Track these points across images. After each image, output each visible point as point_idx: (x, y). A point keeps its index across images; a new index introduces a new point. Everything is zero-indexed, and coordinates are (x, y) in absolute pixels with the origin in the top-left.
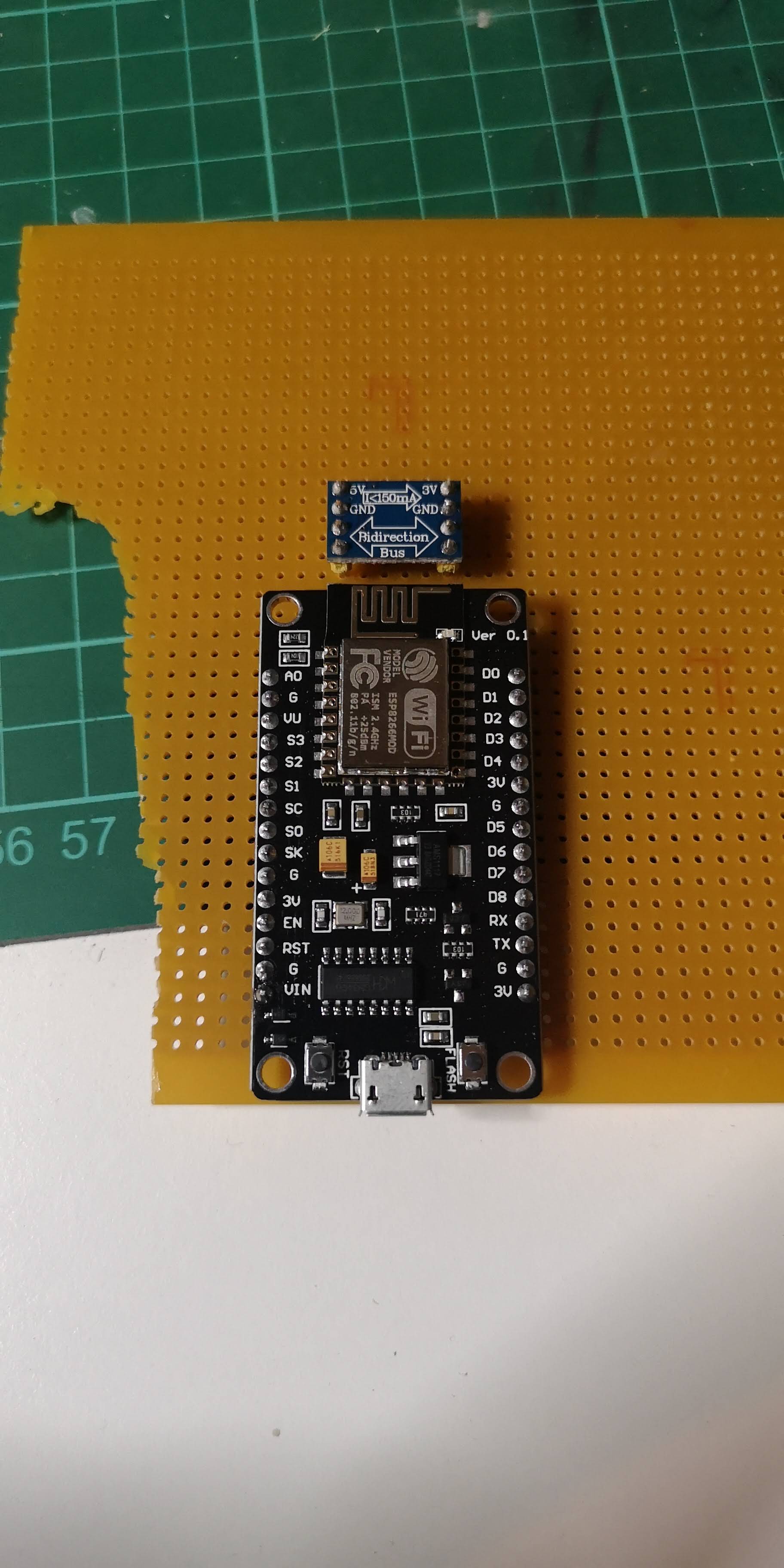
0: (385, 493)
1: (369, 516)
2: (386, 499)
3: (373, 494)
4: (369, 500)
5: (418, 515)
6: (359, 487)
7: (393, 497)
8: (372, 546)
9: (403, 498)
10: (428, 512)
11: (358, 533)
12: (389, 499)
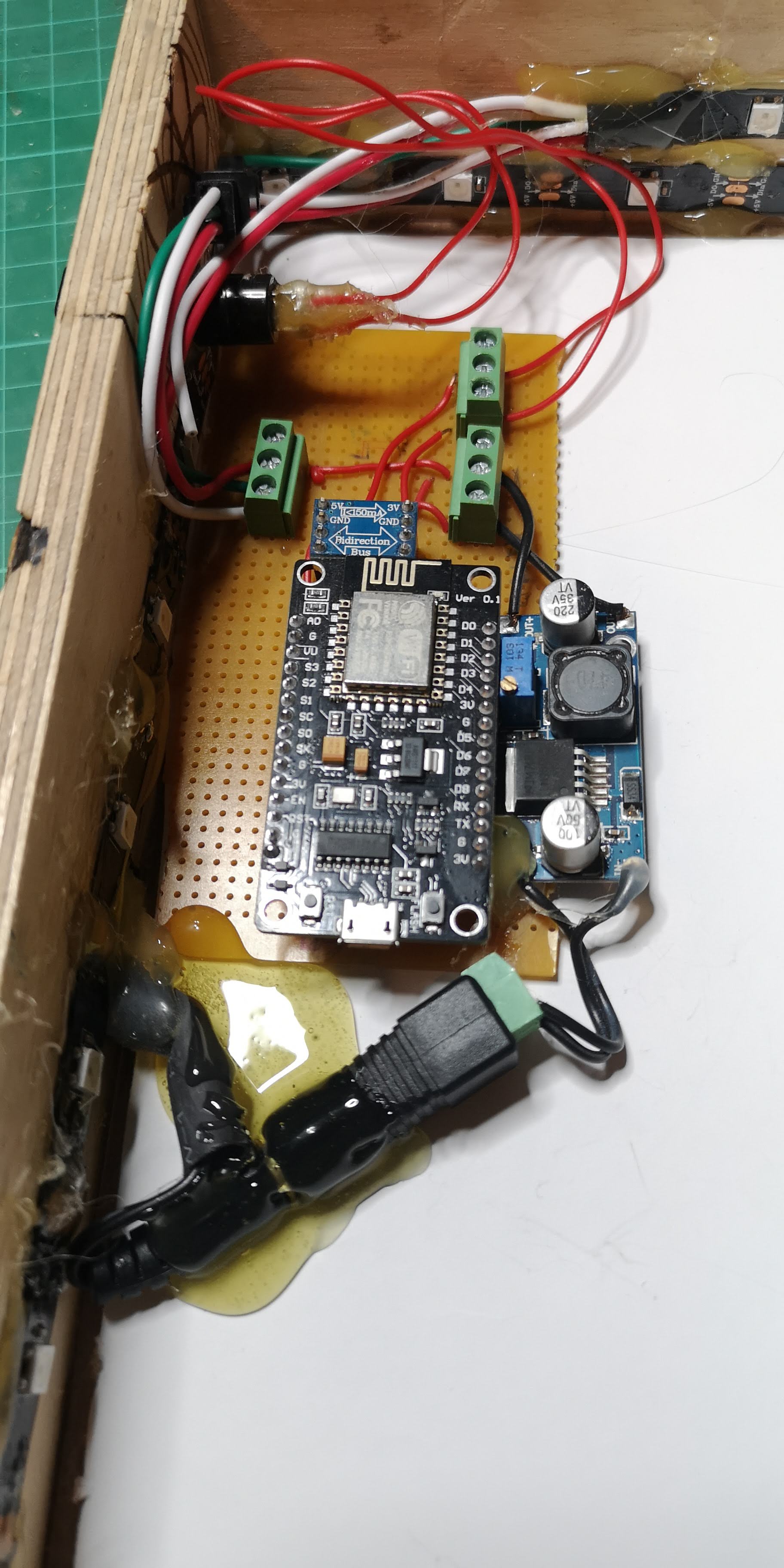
0: (359, 508)
1: (345, 525)
2: (359, 513)
3: (349, 509)
4: (347, 514)
5: (382, 526)
6: (339, 504)
7: (364, 512)
8: (346, 547)
9: (372, 512)
10: (391, 524)
11: (335, 538)
12: (362, 513)
